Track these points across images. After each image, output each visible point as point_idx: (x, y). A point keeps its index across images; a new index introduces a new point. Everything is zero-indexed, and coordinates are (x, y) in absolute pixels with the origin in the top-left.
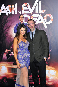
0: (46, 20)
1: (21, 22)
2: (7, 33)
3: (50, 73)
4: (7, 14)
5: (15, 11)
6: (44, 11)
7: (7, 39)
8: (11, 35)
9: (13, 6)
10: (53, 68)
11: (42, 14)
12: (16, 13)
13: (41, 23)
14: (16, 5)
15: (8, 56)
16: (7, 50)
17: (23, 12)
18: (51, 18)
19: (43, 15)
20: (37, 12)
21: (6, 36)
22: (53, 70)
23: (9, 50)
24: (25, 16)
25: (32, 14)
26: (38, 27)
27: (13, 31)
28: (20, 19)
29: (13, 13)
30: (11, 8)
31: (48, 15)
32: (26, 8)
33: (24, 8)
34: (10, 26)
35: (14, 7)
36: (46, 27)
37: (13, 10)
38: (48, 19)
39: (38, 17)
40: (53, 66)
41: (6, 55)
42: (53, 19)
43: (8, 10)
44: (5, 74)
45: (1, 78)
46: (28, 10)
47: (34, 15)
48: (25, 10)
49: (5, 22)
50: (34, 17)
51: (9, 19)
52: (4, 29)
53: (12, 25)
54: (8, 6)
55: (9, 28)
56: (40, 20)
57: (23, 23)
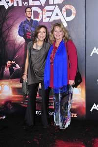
1: (28, 19)
2: (8, 36)
5: (17, 2)
6: (62, 1)
7: (9, 45)
8: (14, 38)
11: (59, 5)
12: (20, 4)
13: (58, 19)
15: (11, 70)
16: (9, 62)
20: (51, 2)
21: (7, 40)
23: (13, 62)
24: (34, 9)
27: (17, 33)
28: (26, 14)
29: (15, 5)
31: (68, 7)
34: (12, 25)
36: (65, 25)
39: (53, 11)
42: (75, 12)
44: (9, 97)
45: (3, 103)
49: (5, 19)
50: (47, 11)
51: (9, 14)
52: (4, 30)
53: (14, 23)
55: (10, 28)
56: (57, 15)
57: (32, 20)
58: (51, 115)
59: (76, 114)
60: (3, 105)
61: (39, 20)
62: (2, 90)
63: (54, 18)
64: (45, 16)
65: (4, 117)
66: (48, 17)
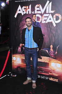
0: (55, 19)
3: (56, 66)
4: (23, 14)
5: (29, 11)
6: (54, 11)
9: (27, 7)
10: (59, 62)
11: (51, 14)
12: (30, 13)
14: (30, 6)
15: (22, 49)
16: (21, 44)
17: (36, 12)
18: (60, 18)
19: (53, 15)
20: (47, 12)
22: (59, 63)
23: (23, 45)
24: (37, 15)
25: (44, 14)
26: (48, 25)
29: (27, 13)
30: (26, 9)
31: (57, 15)
32: (38, 9)
33: (36, 9)
35: (29, 8)
36: (55, 25)
37: (28, 11)
38: (57, 18)
39: (48, 17)
40: (59, 60)
41: (20, 48)
43: (24, 10)
44: (19, 64)
45: (16, 67)
46: (40, 10)
47: (45, 15)
48: (37, 11)
49: (21, 21)
50: (45, 17)
51: (24, 18)
52: (20, 26)
54: (24, 7)
55: (23, 25)
56: (50, 19)
57: (35, 22)
58: (42, 78)
59: (57, 80)
60: (15, 68)
61: (39, 22)
62: (16, 60)
63: (48, 21)
64: (43, 20)
65: (16, 76)
66: (45, 20)
